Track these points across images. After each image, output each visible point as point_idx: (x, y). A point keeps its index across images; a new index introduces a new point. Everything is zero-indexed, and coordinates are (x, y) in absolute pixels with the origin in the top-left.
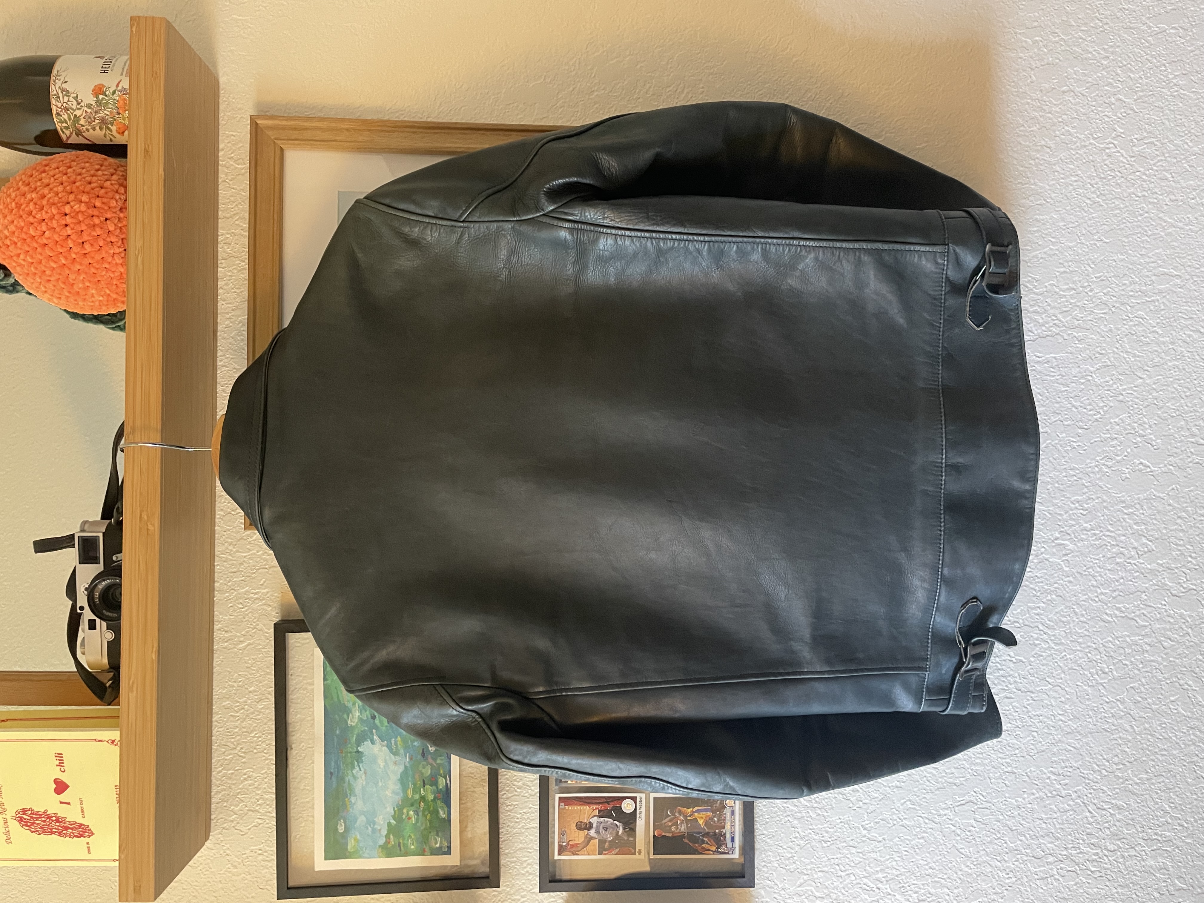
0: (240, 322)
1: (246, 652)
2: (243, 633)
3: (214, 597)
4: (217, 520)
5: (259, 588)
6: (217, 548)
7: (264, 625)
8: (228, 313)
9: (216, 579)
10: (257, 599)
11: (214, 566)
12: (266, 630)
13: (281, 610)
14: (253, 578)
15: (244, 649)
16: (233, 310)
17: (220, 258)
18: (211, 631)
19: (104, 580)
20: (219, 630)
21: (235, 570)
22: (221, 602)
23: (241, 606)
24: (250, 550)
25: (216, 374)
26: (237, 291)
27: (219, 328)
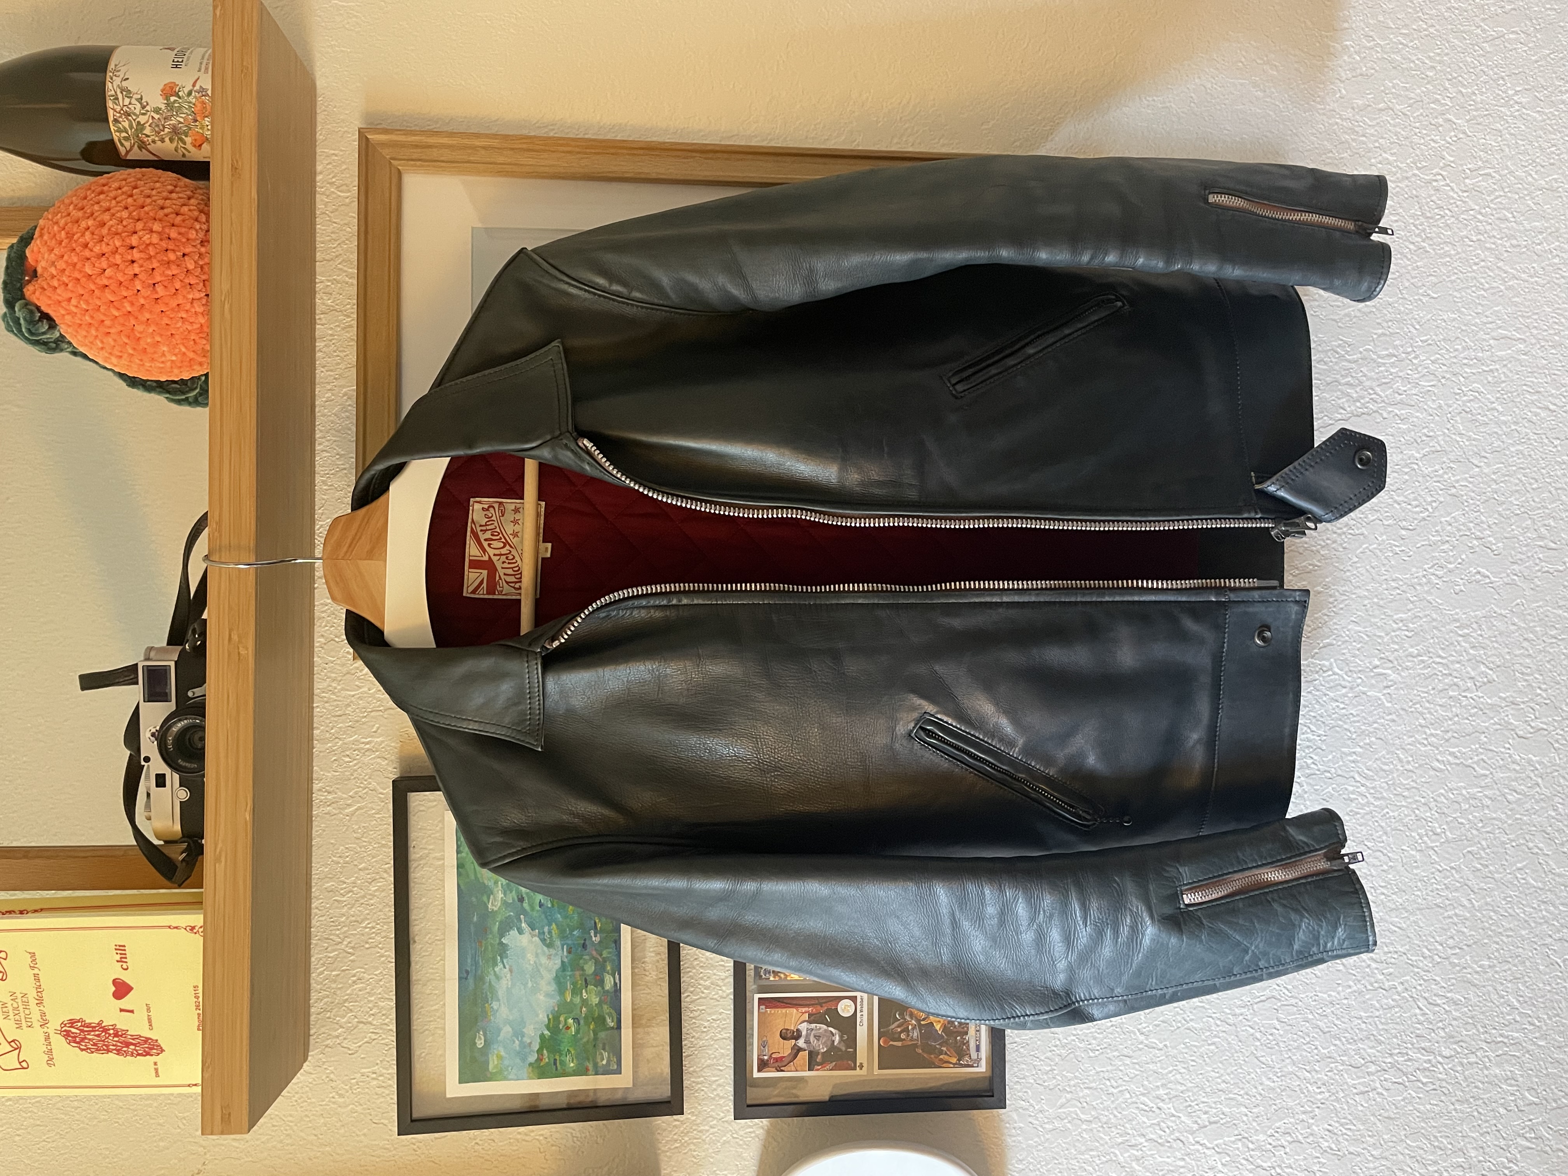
0: (344, 396)
1: (354, 818)
2: (351, 794)
3: (313, 748)
4: (316, 650)
5: (372, 736)
6: (316, 686)
7: (378, 784)
8: (328, 383)
9: (315, 725)
10: (368, 750)
11: (313, 708)
12: (381, 791)
13: (401, 765)
14: (364, 723)
15: (352, 815)
16: (335, 379)
17: (317, 312)
18: (310, 792)
19: (180, 720)
20: (319, 790)
21: (339, 713)
22: (322, 754)
23: (347, 759)
24: (360, 687)
25: (314, 461)
26: (341, 354)
27: (317, 403)
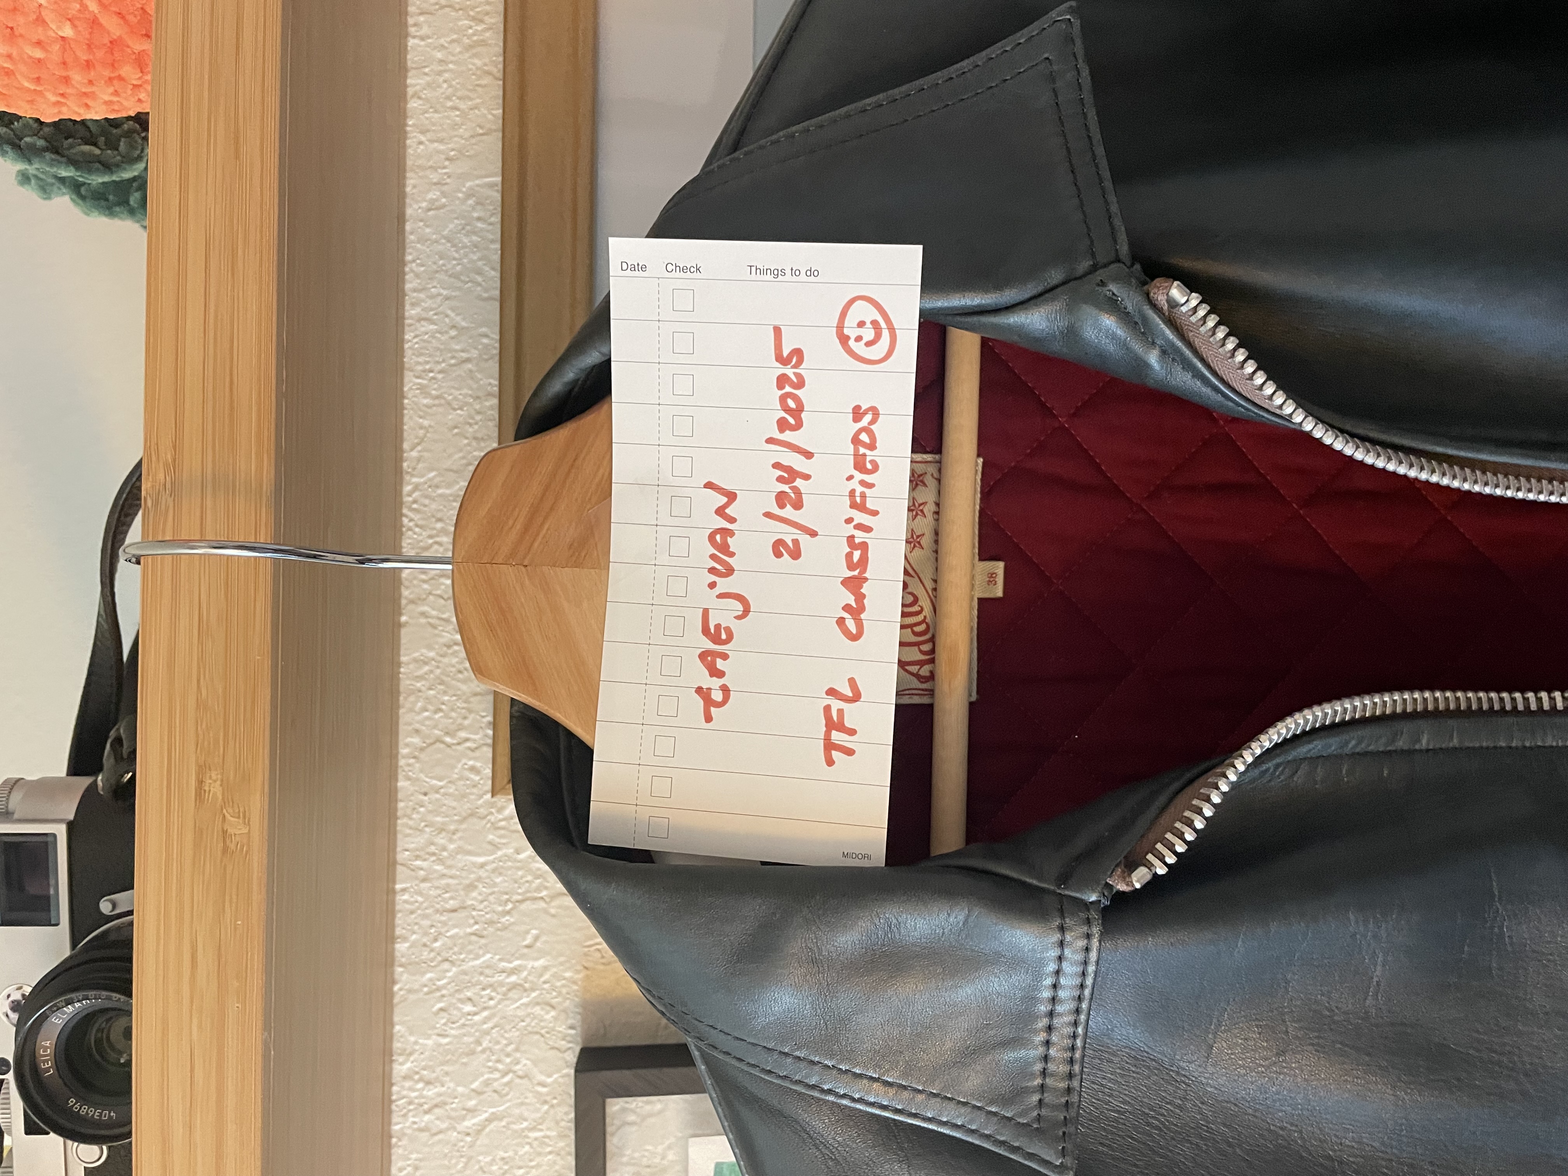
0: (469, 196)
1: (483, 1140)
2: (474, 1086)
3: (394, 982)
4: (402, 762)
5: (523, 957)
6: (401, 843)
7: (535, 1063)
8: (434, 169)
9: (398, 931)
10: (514, 986)
11: (394, 892)
12: (542, 1078)
13: (584, 1020)
14: (505, 928)
15: (479, 1132)
16: (448, 159)
17: (411, 9)
18: (386, 1081)
20: (405, 1078)
21: (452, 904)
22: (412, 997)
23: (468, 1008)
24: (496, 847)
25: (403, 341)
26: (462, 106)
27: (409, 212)
